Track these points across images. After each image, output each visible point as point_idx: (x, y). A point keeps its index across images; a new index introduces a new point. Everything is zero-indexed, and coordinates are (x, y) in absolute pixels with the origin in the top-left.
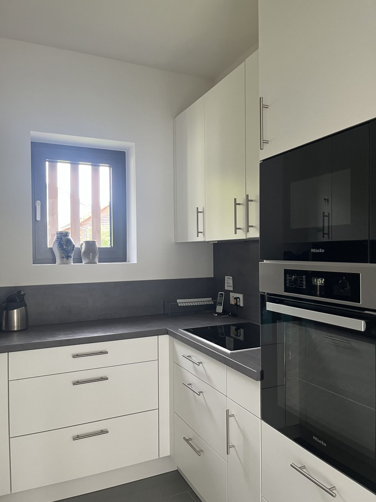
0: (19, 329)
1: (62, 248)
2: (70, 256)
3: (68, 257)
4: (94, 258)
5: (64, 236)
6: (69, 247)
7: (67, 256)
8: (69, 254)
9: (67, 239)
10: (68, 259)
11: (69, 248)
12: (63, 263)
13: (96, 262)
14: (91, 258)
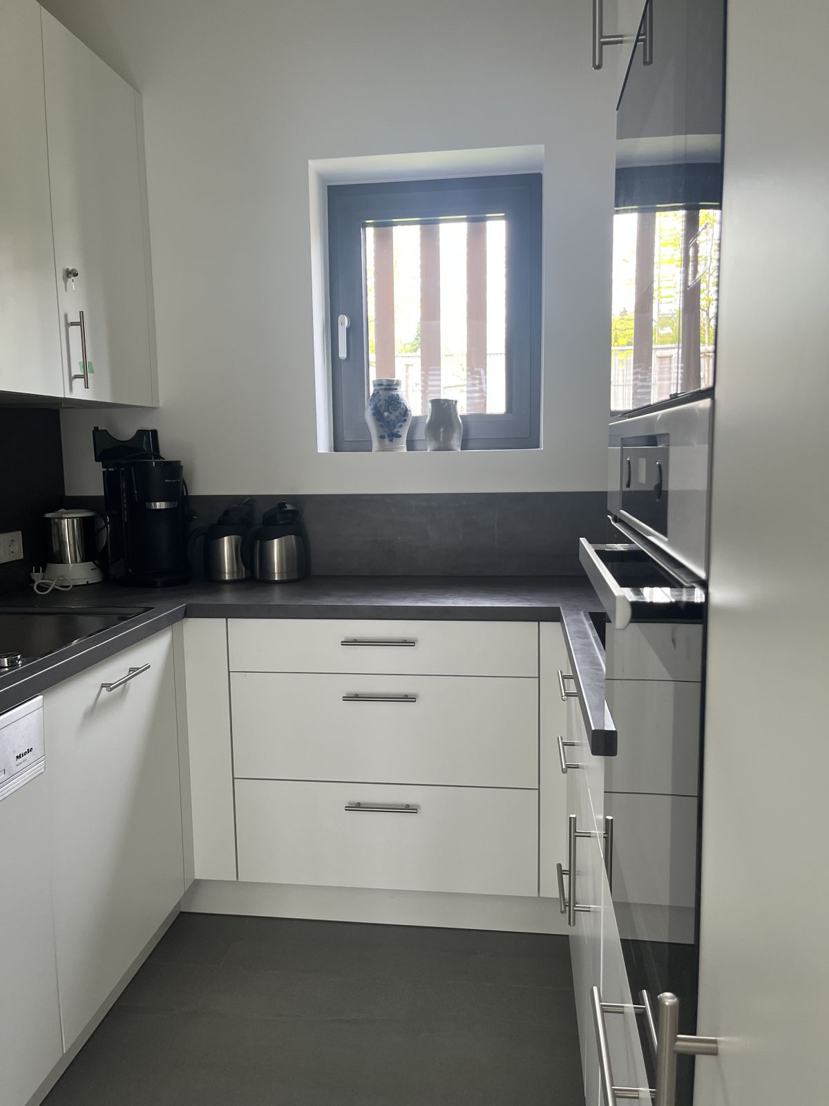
0: (285, 579)
1: (378, 417)
2: (395, 434)
3: (394, 436)
4: (448, 438)
5: (385, 389)
6: (391, 413)
7: (389, 433)
8: (394, 428)
9: (389, 397)
10: (391, 441)
11: (393, 417)
12: (383, 449)
13: (455, 448)
14: (441, 439)
